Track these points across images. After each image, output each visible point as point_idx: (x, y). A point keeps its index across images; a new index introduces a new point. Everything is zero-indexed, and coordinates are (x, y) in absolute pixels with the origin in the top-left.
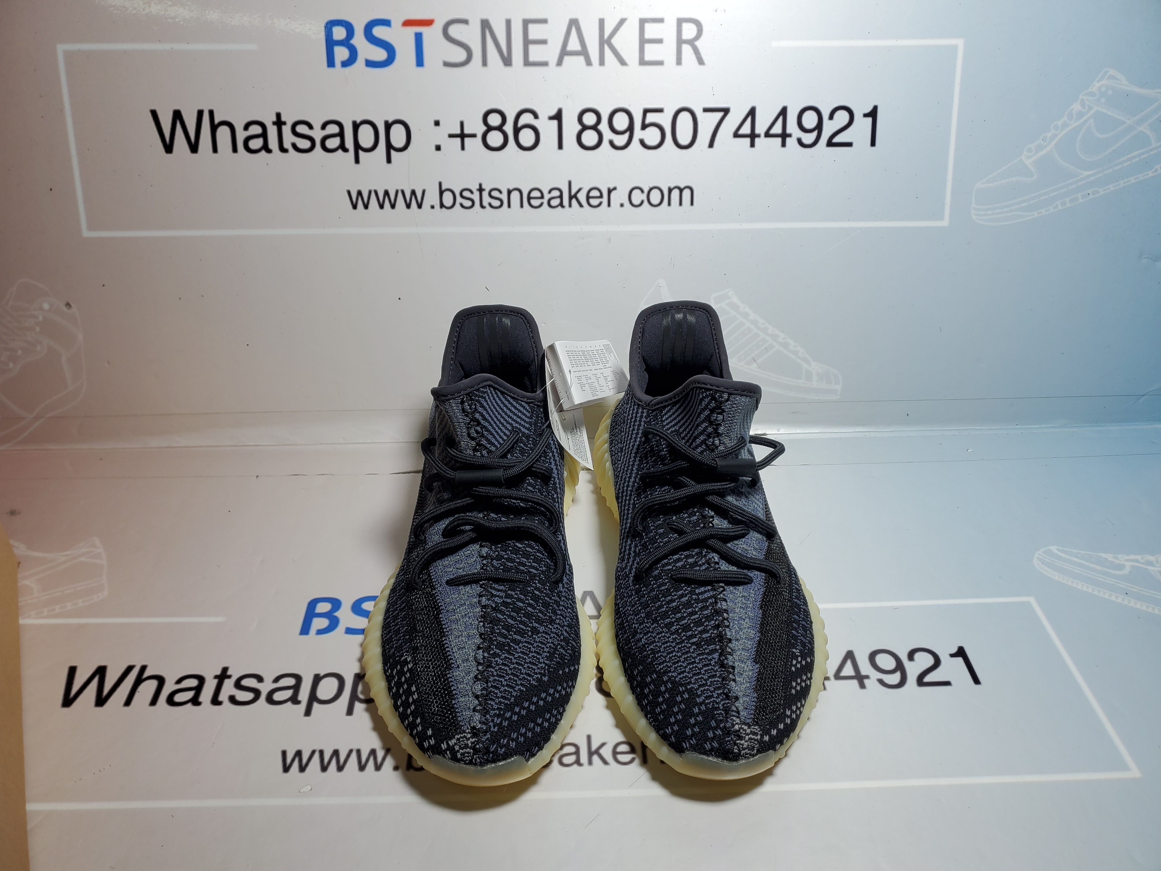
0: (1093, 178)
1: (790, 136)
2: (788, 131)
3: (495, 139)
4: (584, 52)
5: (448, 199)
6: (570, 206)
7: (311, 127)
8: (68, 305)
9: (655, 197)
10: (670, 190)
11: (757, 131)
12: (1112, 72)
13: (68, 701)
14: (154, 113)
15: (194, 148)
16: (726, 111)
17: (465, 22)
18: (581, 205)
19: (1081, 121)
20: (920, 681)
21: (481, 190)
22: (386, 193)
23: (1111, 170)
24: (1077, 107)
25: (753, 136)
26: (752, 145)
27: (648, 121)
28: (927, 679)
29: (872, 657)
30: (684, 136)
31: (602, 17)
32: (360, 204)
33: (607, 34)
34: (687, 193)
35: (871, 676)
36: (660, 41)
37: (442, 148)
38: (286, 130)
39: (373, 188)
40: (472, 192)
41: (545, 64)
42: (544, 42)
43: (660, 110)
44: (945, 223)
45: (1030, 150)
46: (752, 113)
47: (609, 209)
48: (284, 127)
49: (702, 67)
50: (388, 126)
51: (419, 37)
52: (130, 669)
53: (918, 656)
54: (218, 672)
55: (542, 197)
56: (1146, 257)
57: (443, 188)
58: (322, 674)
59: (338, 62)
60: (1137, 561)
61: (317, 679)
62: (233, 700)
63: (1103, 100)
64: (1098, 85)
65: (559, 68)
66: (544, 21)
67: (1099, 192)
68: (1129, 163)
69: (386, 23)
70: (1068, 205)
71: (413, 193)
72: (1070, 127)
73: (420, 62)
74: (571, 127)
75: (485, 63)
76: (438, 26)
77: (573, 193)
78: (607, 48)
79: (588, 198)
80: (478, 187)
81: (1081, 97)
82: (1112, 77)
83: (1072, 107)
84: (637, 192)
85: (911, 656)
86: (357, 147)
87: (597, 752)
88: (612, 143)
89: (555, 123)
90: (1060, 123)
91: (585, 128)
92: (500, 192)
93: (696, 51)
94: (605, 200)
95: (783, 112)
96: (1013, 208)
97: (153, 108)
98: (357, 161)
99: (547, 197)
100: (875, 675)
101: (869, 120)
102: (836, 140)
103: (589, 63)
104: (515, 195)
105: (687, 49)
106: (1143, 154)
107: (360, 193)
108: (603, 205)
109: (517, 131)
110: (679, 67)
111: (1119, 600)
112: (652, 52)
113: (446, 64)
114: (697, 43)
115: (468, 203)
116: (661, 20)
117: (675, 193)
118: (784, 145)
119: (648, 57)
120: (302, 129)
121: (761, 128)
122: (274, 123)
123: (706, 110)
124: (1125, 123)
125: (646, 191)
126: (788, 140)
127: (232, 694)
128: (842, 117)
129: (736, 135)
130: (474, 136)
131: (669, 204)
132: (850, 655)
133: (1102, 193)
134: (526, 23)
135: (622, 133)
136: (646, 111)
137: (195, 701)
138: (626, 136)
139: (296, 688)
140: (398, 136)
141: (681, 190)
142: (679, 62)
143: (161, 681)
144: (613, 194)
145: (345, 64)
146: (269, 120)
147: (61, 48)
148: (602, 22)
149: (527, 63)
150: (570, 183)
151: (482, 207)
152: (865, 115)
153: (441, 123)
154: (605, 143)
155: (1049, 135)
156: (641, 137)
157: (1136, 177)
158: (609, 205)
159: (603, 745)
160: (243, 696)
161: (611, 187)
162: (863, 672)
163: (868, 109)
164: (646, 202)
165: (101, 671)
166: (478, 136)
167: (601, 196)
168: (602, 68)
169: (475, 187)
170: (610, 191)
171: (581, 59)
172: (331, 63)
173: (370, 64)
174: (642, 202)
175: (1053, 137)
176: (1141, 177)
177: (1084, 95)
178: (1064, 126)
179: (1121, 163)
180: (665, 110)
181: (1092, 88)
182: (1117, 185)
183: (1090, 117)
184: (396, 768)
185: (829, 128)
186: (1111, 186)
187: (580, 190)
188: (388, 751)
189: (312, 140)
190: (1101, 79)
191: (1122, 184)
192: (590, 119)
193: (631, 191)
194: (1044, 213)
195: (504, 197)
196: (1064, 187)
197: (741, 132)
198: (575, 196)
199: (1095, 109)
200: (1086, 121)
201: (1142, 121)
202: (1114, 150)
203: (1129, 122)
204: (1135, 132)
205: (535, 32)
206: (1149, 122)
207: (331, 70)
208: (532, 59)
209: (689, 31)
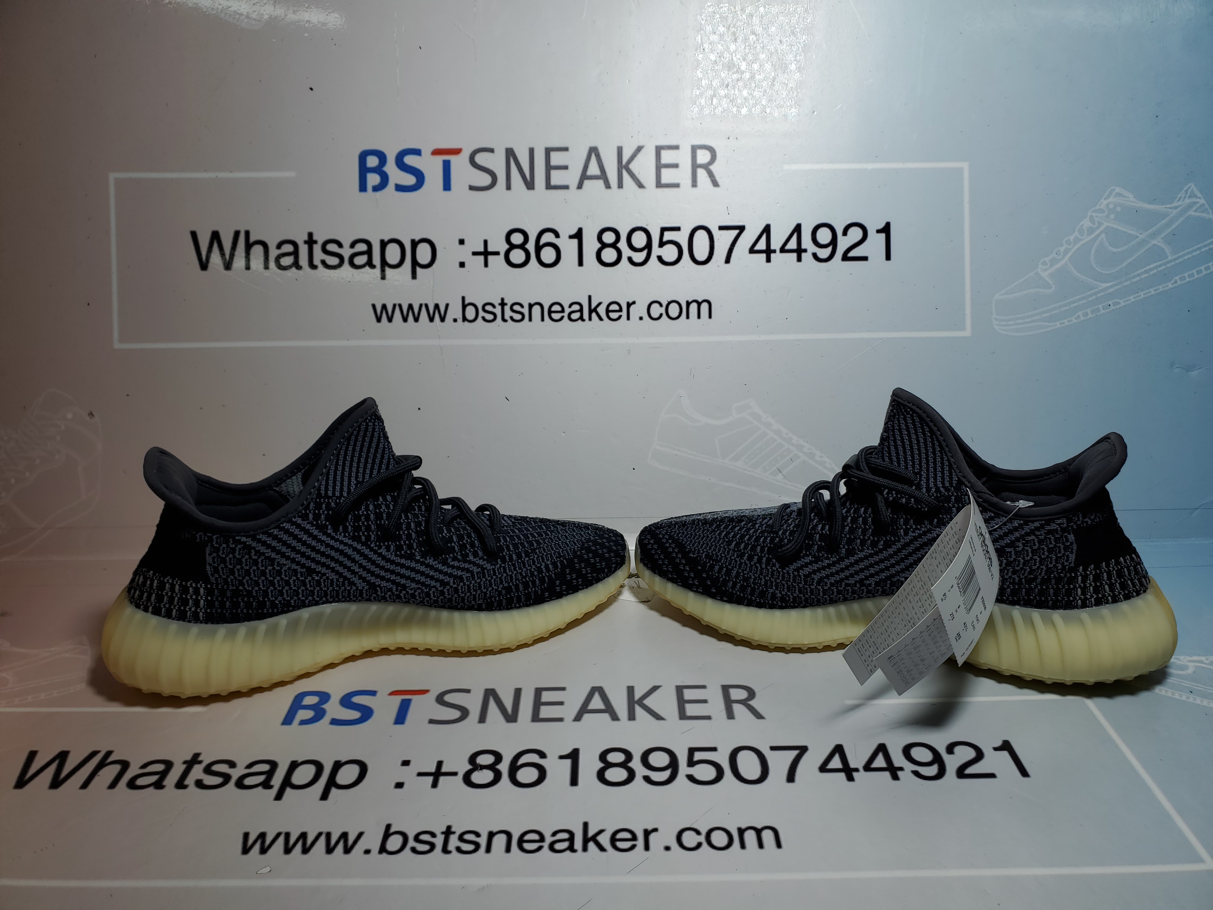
0: (1112, 290)
1: (805, 251)
2: (803, 247)
3: (517, 256)
4: (603, 176)
5: (470, 313)
6: (590, 319)
7: (340, 245)
8: (91, 414)
9: (674, 310)
10: (688, 304)
11: (772, 248)
12: (1118, 190)
13: (21, 783)
14: (194, 235)
15: (228, 265)
16: (741, 229)
17: (491, 151)
18: (601, 319)
19: (1093, 236)
20: (961, 773)
21: (503, 304)
22: (410, 307)
23: (1128, 282)
24: (1086, 223)
25: (768, 252)
26: (768, 260)
27: (665, 239)
28: (968, 771)
29: (907, 751)
30: (701, 253)
31: (620, 145)
32: (384, 318)
33: (625, 160)
34: (705, 307)
35: (905, 768)
36: (676, 166)
37: (466, 265)
38: (317, 248)
39: (397, 302)
40: (494, 306)
41: (566, 187)
42: (566, 168)
43: (678, 229)
44: (967, 333)
45: (1044, 263)
46: (767, 230)
47: (628, 322)
48: (315, 246)
49: (716, 189)
50: (415, 244)
51: (447, 166)
52: (94, 754)
53: (957, 749)
54: (189, 758)
55: (563, 311)
56: (1177, 366)
57: (467, 302)
58: (300, 761)
59: (369, 188)
60: (1201, 662)
61: (294, 765)
62: (199, 784)
63: (1112, 216)
64: (1105, 202)
65: (579, 190)
66: (566, 149)
67: (1120, 303)
68: (1147, 275)
69: (417, 152)
70: (1090, 316)
71: (437, 306)
72: (1083, 242)
73: (447, 186)
74: (591, 245)
75: (509, 187)
76: (465, 156)
77: (593, 306)
78: (625, 174)
79: (608, 311)
80: (500, 301)
81: (1089, 214)
82: (1119, 195)
83: (1082, 223)
84: (655, 306)
85: (950, 749)
86: (384, 263)
87: (594, 839)
88: (630, 260)
89: (575, 241)
90: (1072, 238)
91: (604, 246)
92: (522, 306)
93: (711, 174)
94: (624, 313)
95: (798, 229)
96: (1035, 318)
97: (193, 229)
98: (383, 276)
99: (567, 310)
100: (909, 767)
101: (883, 235)
102: (851, 254)
103: (608, 186)
104: (536, 310)
105: (701, 172)
106: (1160, 266)
107: (384, 307)
108: (622, 318)
109: (539, 248)
110: (694, 189)
111: (1184, 698)
112: (667, 176)
113: (472, 188)
114: (712, 168)
115: (490, 317)
116: (676, 147)
117: (694, 307)
118: (799, 259)
119: (664, 181)
120: (332, 247)
121: (776, 244)
122: (306, 242)
123: (721, 228)
124: (1138, 237)
125: (664, 304)
126: (804, 255)
127: (199, 778)
128: (855, 234)
129: (752, 251)
130: (497, 253)
131: (688, 317)
132: (882, 748)
133: (1123, 304)
134: (548, 151)
135: (641, 250)
136: (663, 230)
137: (159, 785)
138: (644, 253)
139: (270, 774)
140: (424, 254)
141: (699, 304)
142: (694, 184)
143: (125, 765)
144: (632, 308)
145: (376, 189)
146: (301, 238)
147: (112, 176)
148: (620, 150)
149: (549, 186)
150: (590, 297)
151: (504, 320)
152: (878, 231)
153: (466, 242)
154: (624, 260)
155: (1062, 249)
156: (659, 254)
157: (1155, 288)
158: (628, 318)
159: (601, 832)
160: (211, 780)
161: (631, 302)
162: (897, 764)
163: (881, 226)
164: (664, 315)
165: (63, 756)
166: (501, 253)
167: (621, 310)
168: (621, 190)
169: (497, 302)
170: (629, 305)
171: (601, 183)
172: (363, 188)
173: (400, 188)
174: (661, 315)
175: (1066, 251)
176: (1161, 288)
177: (1094, 211)
178: (1077, 240)
179: (1138, 275)
180: (682, 229)
181: (1100, 205)
182: (1138, 297)
183: (1102, 232)
184: (367, 852)
185: (843, 243)
186: (1131, 297)
187: (600, 304)
188: (360, 835)
189: (341, 257)
190: (1108, 197)
191: (1142, 295)
192: (609, 237)
193: (649, 306)
194: (1066, 324)
195: (526, 311)
196: (1083, 298)
197: (757, 248)
198: (595, 310)
199: (1106, 224)
200: (1098, 236)
201: (1154, 235)
202: (1130, 263)
203: (1141, 237)
204: (1148, 246)
205: (556, 159)
206: (1162, 236)
207: (363, 194)
208: (553, 183)
209: (703, 157)
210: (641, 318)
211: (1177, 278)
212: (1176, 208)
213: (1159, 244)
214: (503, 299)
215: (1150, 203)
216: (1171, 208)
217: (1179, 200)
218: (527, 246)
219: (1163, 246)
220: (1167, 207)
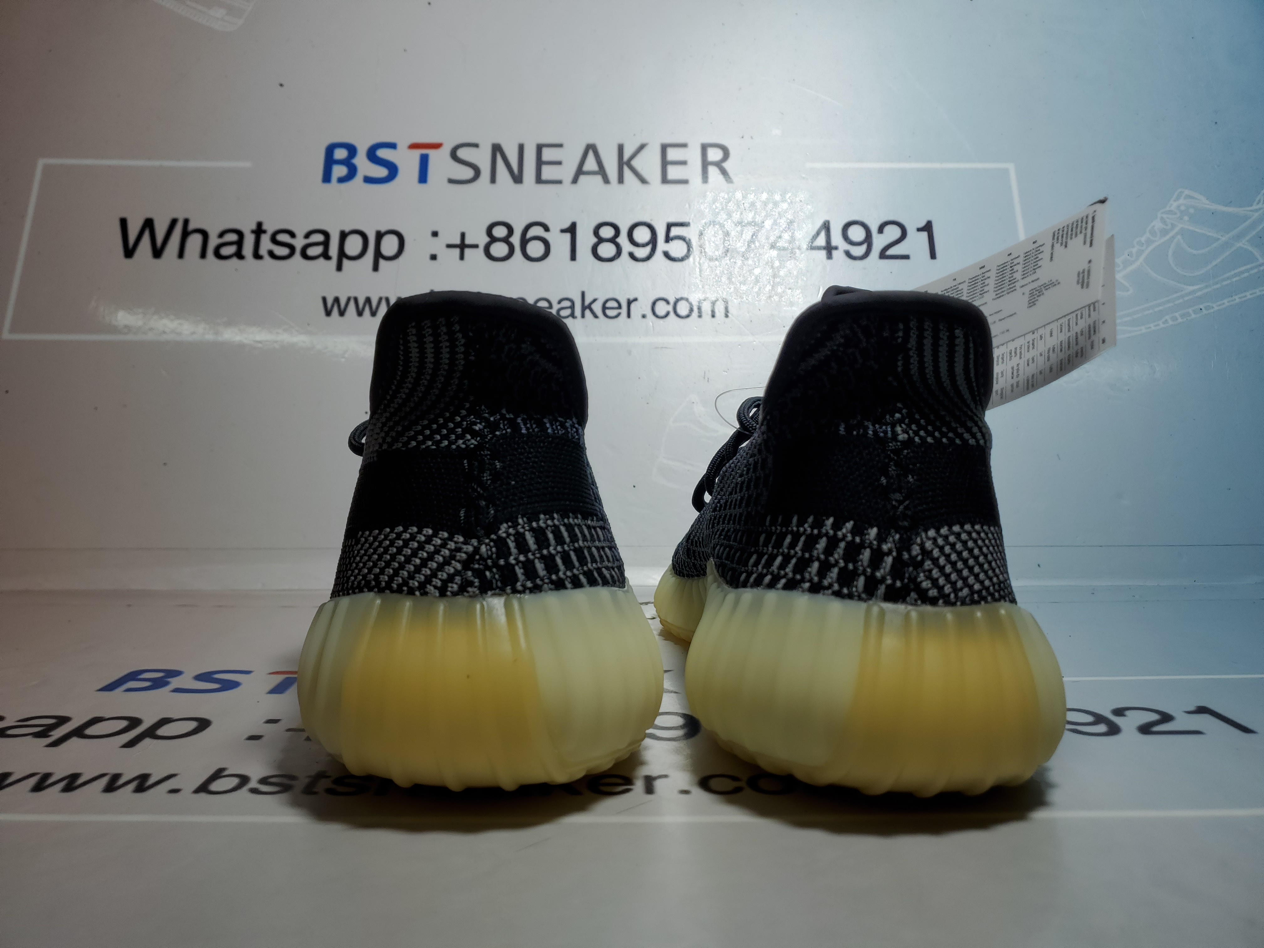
0: (1200, 293)
1: (836, 248)
2: (833, 244)
3: (499, 249)
4: (602, 171)
6: (583, 316)
7: (293, 235)
9: (683, 308)
10: (700, 302)
12: (1187, 192)
14: (123, 221)
15: (158, 253)
16: (760, 225)
17: (476, 146)
18: (596, 316)
19: (1167, 237)
20: (1145, 731)
22: (368, 300)
23: (1218, 286)
24: (1157, 224)
25: (793, 249)
26: (793, 257)
27: (672, 234)
30: (714, 249)
32: (335, 311)
33: (626, 157)
34: (720, 306)
36: (684, 163)
37: (438, 257)
38: (265, 238)
39: (352, 295)
41: (559, 182)
42: (559, 163)
43: (687, 225)
46: (790, 225)
47: (629, 319)
48: (263, 236)
50: (380, 236)
51: (424, 161)
55: (551, 307)
59: (334, 179)
63: (1186, 218)
64: (1175, 204)
65: (574, 186)
67: (1213, 307)
68: (1238, 279)
69: (392, 146)
70: (1180, 320)
72: (1156, 244)
73: (423, 178)
74: (585, 240)
75: (493, 181)
76: (446, 151)
77: (587, 302)
79: (604, 308)
81: (1159, 215)
82: (1189, 197)
83: (1152, 225)
84: (661, 304)
89: (568, 235)
90: (1143, 239)
91: (601, 240)
93: (724, 172)
94: (624, 311)
95: (826, 227)
97: (124, 216)
98: (339, 268)
99: (556, 307)
101: (925, 234)
103: (606, 181)
105: (713, 169)
106: (1252, 269)
107: (336, 300)
108: (621, 315)
109: (524, 242)
110: (705, 185)
112: (675, 172)
113: (451, 181)
116: (684, 145)
117: (707, 307)
118: (830, 257)
119: (670, 177)
120: (283, 237)
121: (801, 241)
122: (253, 232)
123: (737, 224)
124: (1219, 239)
125: (672, 301)
126: (834, 253)
128: (893, 233)
130: (476, 246)
131: (700, 316)
133: (1216, 308)
135: (644, 245)
138: (648, 249)
140: (389, 245)
141: (713, 303)
142: (705, 180)
144: (633, 306)
145: (341, 180)
146: (247, 228)
147: (42, 162)
148: (621, 148)
150: (583, 294)
152: (919, 230)
153: (440, 234)
154: (625, 255)
155: (1134, 250)
156: (665, 250)
158: (629, 316)
161: (632, 298)
163: (922, 224)
164: (672, 314)
166: (480, 246)
167: (620, 307)
168: (621, 185)
170: (629, 303)
171: (599, 178)
172: (327, 178)
173: (368, 180)
174: (668, 313)
175: (1140, 253)
177: (1163, 213)
178: (1149, 242)
179: (1228, 278)
180: (691, 224)
181: (1170, 207)
182: (1232, 301)
183: (1177, 234)
185: (879, 242)
186: (1225, 301)
187: (595, 300)
189: (292, 248)
190: (1177, 199)
191: (1237, 299)
192: (607, 232)
193: (654, 304)
194: (1153, 328)
196: (1169, 301)
198: (589, 307)
199: (1180, 226)
200: (1173, 237)
201: (1238, 237)
202: (1216, 265)
203: (1223, 239)
204: (1234, 249)
205: (549, 154)
206: (1247, 238)
207: (326, 185)
208: (544, 177)
209: (714, 155)
210: (644, 316)
212: (1257, 210)
213: (1245, 247)
215: (1226, 206)
216: (1251, 211)
217: (1258, 203)
218: (512, 240)
219: (1250, 248)
220: (1246, 210)
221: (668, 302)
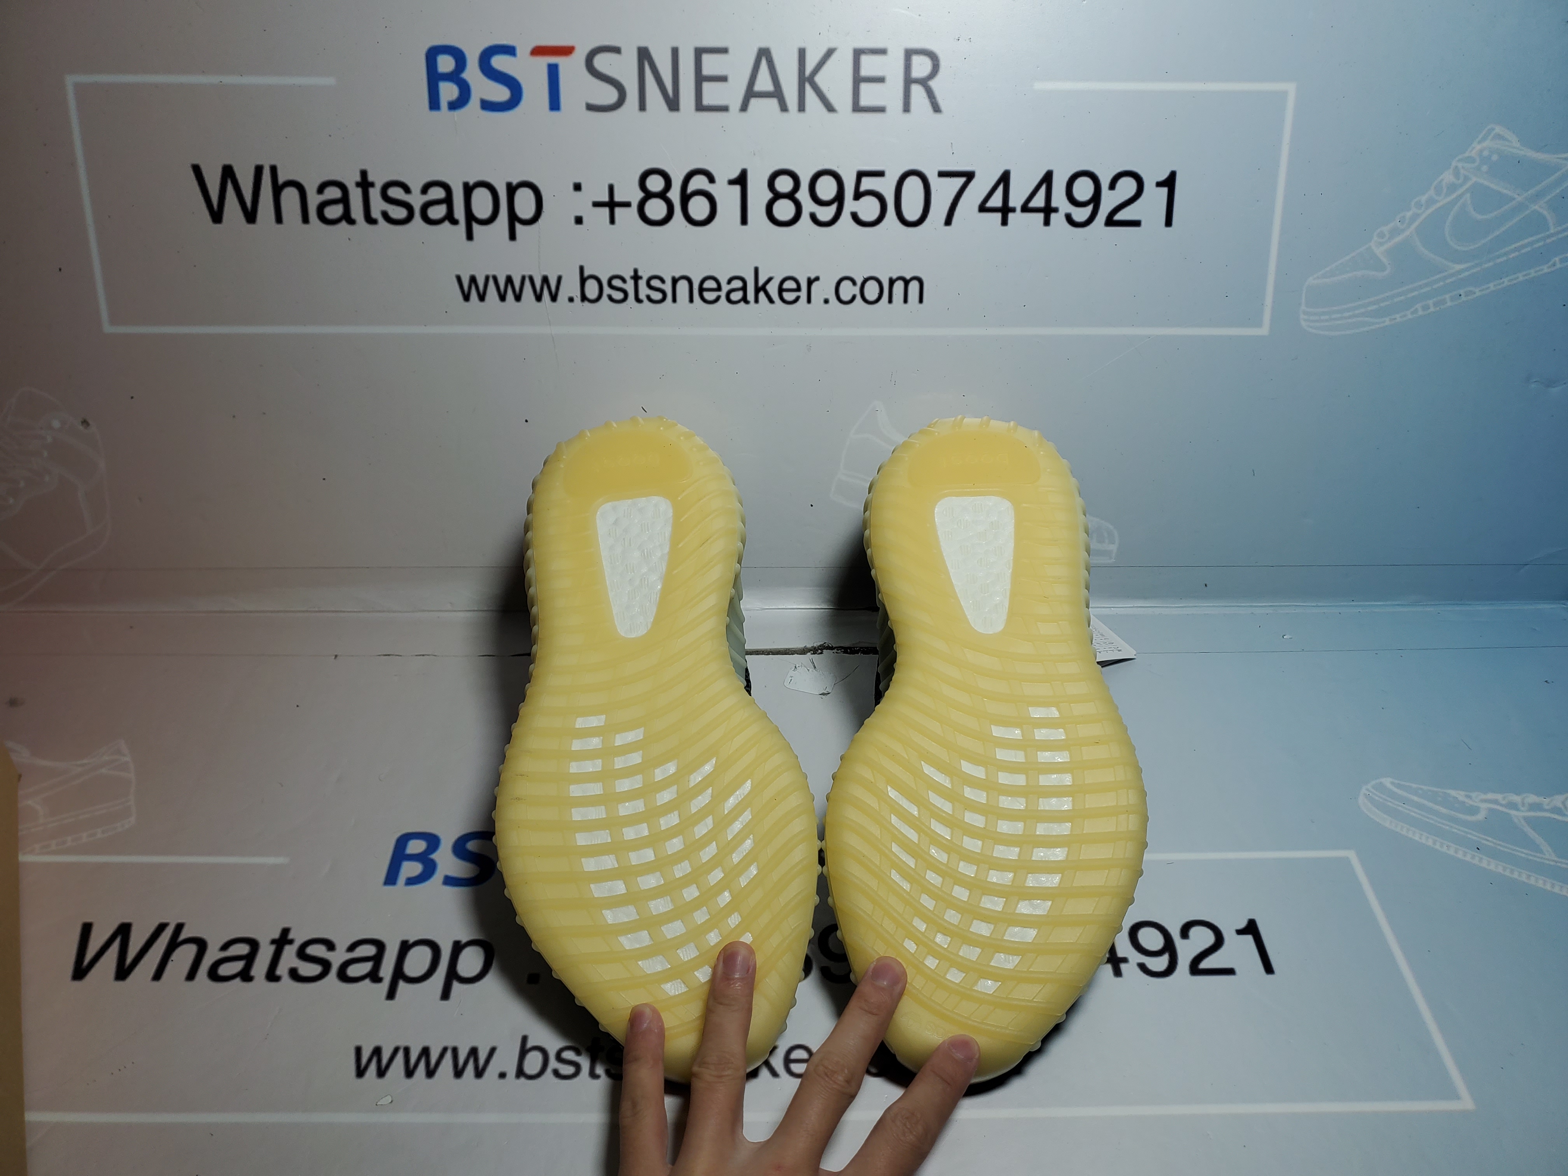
0: (1467, 274)
1: (1056, 210)
2: (1054, 204)
3: (656, 209)
4: (777, 93)
5: (592, 289)
6: (757, 301)
7: (407, 190)
8: (85, 423)
9: (871, 291)
10: (892, 282)
11: (1011, 204)
12: (1498, 129)
13: (80, 972)
14: (197, 169)
15: (251, 216)
16: (969, 176)
17: (617, 50)
18: (771, 301)
19: (1454, 196)
20: (1195, 969)
21: (636, 277)
22: (509, 280)
23: (1491, 264)
24: (1448, 177)
25: (1005, 210)
26: (1004, 222)
27: (863, 188)
28: (1204, 965)
29: (1134, 931)
30: (912, 208)
31: (802, 45)
32: (474, 295)
33: (809, 69)
34: (914, 286)
35: (1130, 960)
36: (881, 80)
37: (584, 220)
38: (375, 194)
39: (491, 273)
40: (624, 280)
41: (724, 109)
42: (723, 79)
43: (880, 174)
44: (1264, 331)
45: (1381, 235)
46: (1005, 178)
47: (809, 306)
48: (372, 191)
49: (938, 115)
50: (512, 189)
51: (553, 72)
52: (162, 927)
53: (1194, 931)
54: (276, 935)
55: (719, 288)
56: (1535, 380)
57: (586, 274)
58: (411, 941)
59: (444, 104)
60: (1496, 802)
61: (405, 947)
62: (294, 974)
63: (1485, 168)
64: (1479, 147)
66: (724, 51)
67: (1474, 293)
68: (1517, 253)
69: (509, 50)
70: (1432, 309)
71: (545, 280)
72: (1438, 205)
73: (555, 104)
74: (759, 195)
75: (642, 107)
76: (579, 56)
77: (761, 283)
78: (808, 88)
79: (781, 290)
80: (632, 274)
81: (1454, 164)
82: (1499, 137)
83: (1441, 178)
84: (846, 286)
85: (1185, 932)
86: (470, 218)
88: (813, 217)
89: (737, 189)
90: (1424, 199)
91: (777, 196)
92: (663, 281)
93: (930, 94)
94: (803, 294)
95: (1048, 179)
96: (1357, 312)
97: (195, 162)
98: (470, 236)
99: (725, 288)
100: (1135, 957)
101: (1164, 191)
102: (1118, 217)
103: (784, 108)
104: (683, 286)
105: (917, 91)
106: (1538, 241)
107: (473, 280)
108: (801, 300)
109: (685, 198)
110: (907, 115)
111: (1468, 858)
112: (869, 95)
113: (590, 107)
114: (932, 84)
115: (619, 295)
116: (883, 52)
117: (899, 286)
118: (1047, 222)
119: (864, 102)
120: (395, 193)
121: (1016, 201)
122: (358, 185)
123: (942, 174)
124: (1514, 199)
125: (859, 282)
126: (1053, 216)
127: (294, 965)
128: (1127, 187)
129: (983, 208)
130: (627, 205)
131: (890, 301)
133: (1478, 294)
134: (699, 52)
135: (828, 203)
136: (861, 175)
137: (245, 976)
138: (833, 208)
139: (377, 959)
140: (525, 204)
141: (907, 282)
142: (907, 108)
143: (201, 945)
144: (814, 286)
145: (454, 106)
146: (351, 179)
147: (71, 80)
148: (802, 53)
149: (700, 107)
150: (756, 270)
151: (638, 300)
152: (1159, 184)
153: (583, 187)
154: (805, 217)
155: (1409, 214)
156: (854, 210)
157: (1525, 273)
158: (809, 301)
160: (309, 969)
161: (813, 277)
162: (1121, 954)
163: (1163, 176)
164: (859, 297)
165: (124, 931)
166: (633, 205)
167: (798, 289)
168: (802, 115)
169: (628, 274)
170: (810, 282)
171: (774, 102)
172: (434, 104)
173: (487, 106)
174: (854, 297)
175: (1414, 218)
176: (1533, 273)
177: (1459, 161)
178: (1431, 202)
179: (1506, 254)
180: (887, 174)
181: (1470, 152)
182: (1500, 284)
183: (1467, 190)
184: (502, 1075)
185: (1108, 201)
186: (1491, 285)
187: (770, 280)
188: (493, 1051)
189: (409, 207)
190: (1484, 139)
191: (1506, 282)
192: (784, 184)
193: (838, 284)
194: (1398, 320)
195: (668, 287)
196: (1426, 285)
197: (990, 204)
198: (763, 288)
199: (1474, 179)
200: (1461, 196)
201: (1538, 196)
202: (1498, 236)
203: (1519, 199)
204: (1527, 212)
205: (711, 65)
206: (1547, 198)
207: (435, 113)
208: (706, 101)
209: (921, 67)
211: (1557, 259)
213: (1541, 211)
214: (636, 271)
215: (1539, 151)
218: (670, 195)
219: (1545, 213)
220: (1560, 158)
221: (854, 283)
